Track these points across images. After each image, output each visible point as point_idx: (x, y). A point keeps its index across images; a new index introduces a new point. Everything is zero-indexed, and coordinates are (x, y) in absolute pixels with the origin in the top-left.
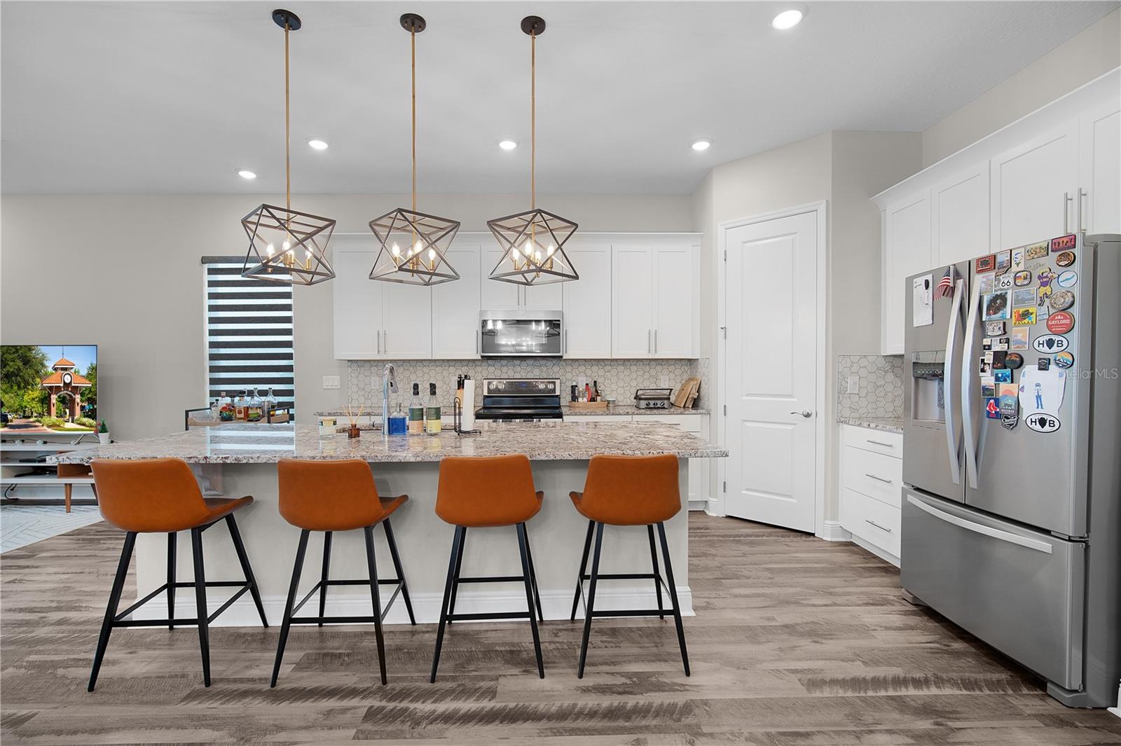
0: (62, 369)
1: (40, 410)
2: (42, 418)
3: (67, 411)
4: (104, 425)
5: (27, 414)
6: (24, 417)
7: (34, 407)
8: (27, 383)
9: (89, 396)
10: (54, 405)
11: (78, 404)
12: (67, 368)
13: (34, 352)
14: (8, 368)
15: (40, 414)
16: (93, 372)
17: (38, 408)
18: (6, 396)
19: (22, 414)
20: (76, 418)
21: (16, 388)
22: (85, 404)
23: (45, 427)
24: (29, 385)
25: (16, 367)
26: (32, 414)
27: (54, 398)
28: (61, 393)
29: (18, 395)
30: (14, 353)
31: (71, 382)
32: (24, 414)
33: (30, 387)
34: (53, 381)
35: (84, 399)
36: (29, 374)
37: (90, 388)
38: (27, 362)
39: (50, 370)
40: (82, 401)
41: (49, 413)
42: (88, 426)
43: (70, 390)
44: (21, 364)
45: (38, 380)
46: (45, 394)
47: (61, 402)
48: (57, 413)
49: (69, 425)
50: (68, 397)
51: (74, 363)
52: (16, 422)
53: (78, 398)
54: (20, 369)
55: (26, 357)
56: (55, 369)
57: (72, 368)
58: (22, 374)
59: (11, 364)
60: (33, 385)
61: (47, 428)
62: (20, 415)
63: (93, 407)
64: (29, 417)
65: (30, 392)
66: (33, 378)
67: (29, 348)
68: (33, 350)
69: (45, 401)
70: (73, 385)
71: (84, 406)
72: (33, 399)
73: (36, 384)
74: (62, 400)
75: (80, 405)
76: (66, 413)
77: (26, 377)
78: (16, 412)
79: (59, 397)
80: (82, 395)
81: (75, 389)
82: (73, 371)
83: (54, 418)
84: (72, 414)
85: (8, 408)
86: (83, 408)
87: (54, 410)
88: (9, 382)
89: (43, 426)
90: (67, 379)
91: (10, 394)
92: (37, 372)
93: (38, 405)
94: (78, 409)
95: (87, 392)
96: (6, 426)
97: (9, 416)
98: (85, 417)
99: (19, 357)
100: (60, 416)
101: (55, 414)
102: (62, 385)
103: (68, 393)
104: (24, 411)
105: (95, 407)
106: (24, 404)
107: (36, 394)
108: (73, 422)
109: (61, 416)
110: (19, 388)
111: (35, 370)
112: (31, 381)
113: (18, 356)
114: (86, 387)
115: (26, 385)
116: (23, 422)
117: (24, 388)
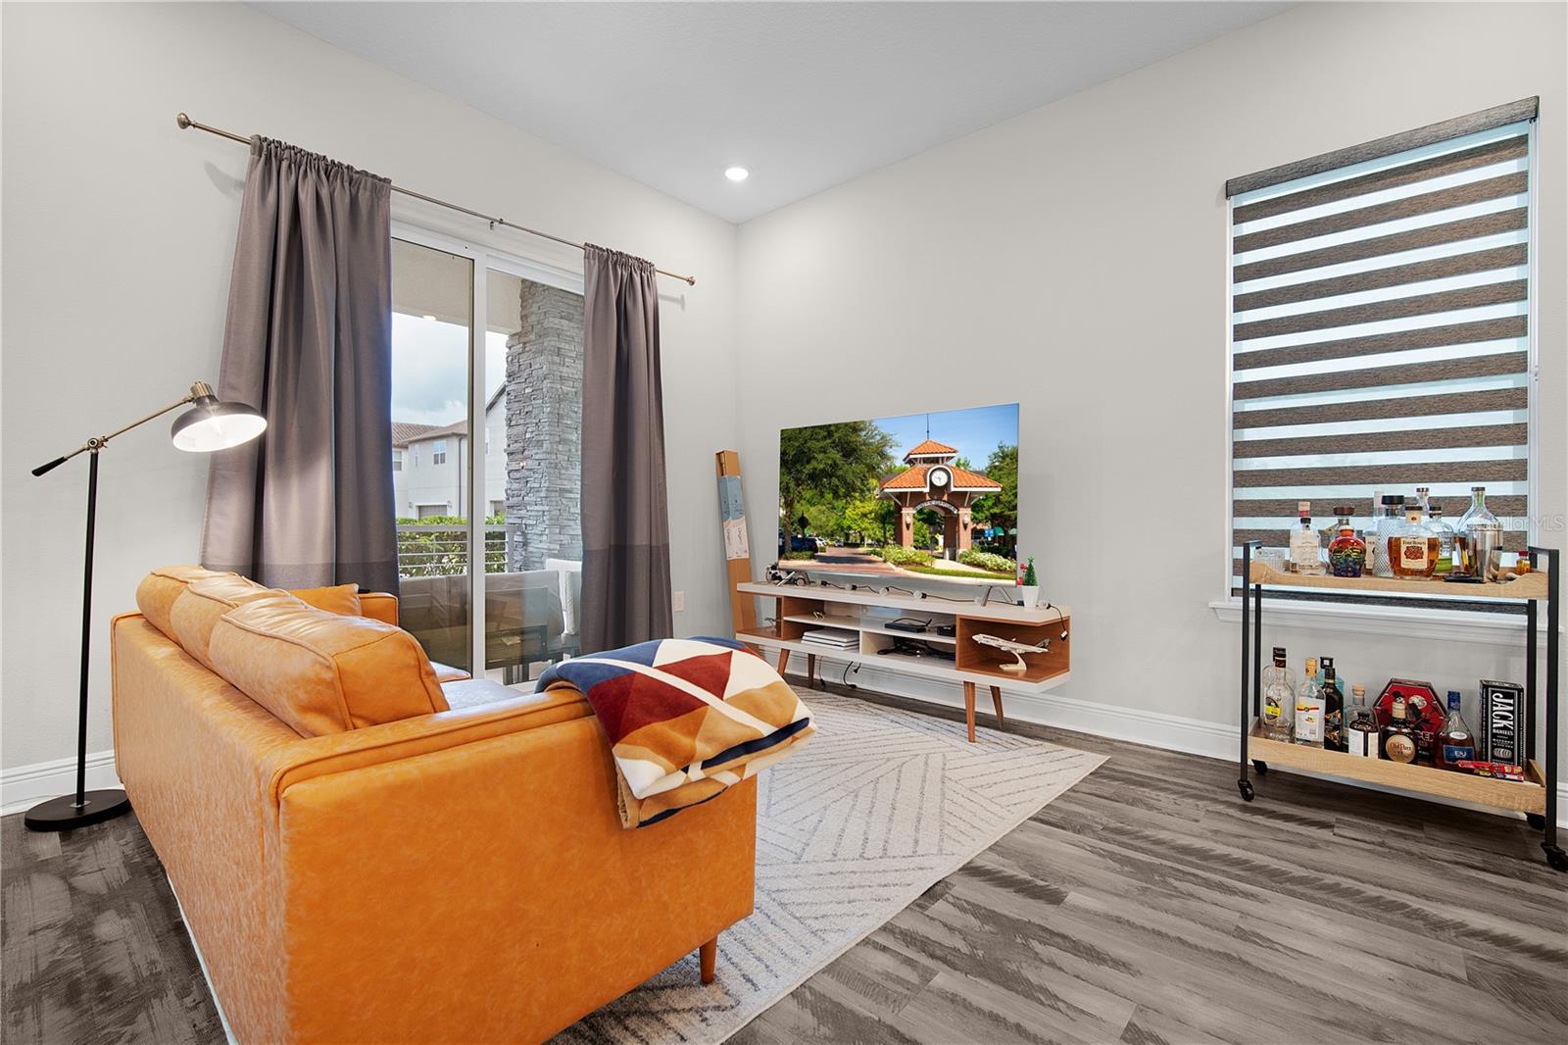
0: (926, 461)
1: (879, 534)
2: (883, 547)
3: (940, 538)
4: (1030, 569)
5: (852, 539)
6: (846, 545)
7: (865, 529)
8: (850, 489)
9: (996, 510)
10: (908, 526)
11: (965, 526)
12: (938, 458)
13: (864, 433)
14: (814, 464)
15: (878, 541)
16: (1006, 463)
17: (875, 530)
18: (812, 509)
19: (842, 540)
20: (960, 551)
21: (829, 496)
22: (986, 527)
23: (889, 564)
24: (854, 491)
25: (830, 462)
26: (862, 539)
27: (908, 514)
28: (926, 504)
29: (833, 508)
30: (825, 438)
31: (947, 485)
32: (847, 538)
33: (857, 495)
34: (909, 482)
35: (980, 516)
36: (853, 472)
37: (997, 497)
38: (850, 451)
39: (899, 463)
40: (974, 519)
41: (899, 540)
42: (991, 569)
43: (945, 498)
44: (838, 456)
45: (873, 482)
46: (889, 506)
47: (923, 520)
48: (915, 541)
49: (945, 564)
50: (942, 513)
51: (955, 448)
52: (830, 552)
53: (965, 515)
54: (834, 462)
55: (848, 443)
56: (911, 462)
57: (949, 458)
58: (840, 473)
59: (820, 456)
60: (862, 491)
61: (894, 567)
62: (839, 541)
63: (1006, 532)
64: (857, 546)
65: (858, 503)
66: (864, 479)
67: (854, 428)
68: (862, 430)
69: (890, 518)
70: (953, 489)
71: (982, 532)
72: (865, 515)
73: (869, 490)
74: (929, 518)
75: (971, 526)
76: (937, 542)
77: (850, 478)
78: (831, 535)
79: (920, 512)
80: (976, 508)
81: (959, 498)
82: (952, 463)
83: (908, 550)
84: (952, 543)
85: (815, 528)
86: (977, 534)
87: (908, 536)
88: (816, 487)
89: (885, 561)
90: (940, 479)
91: (819, 507)
92: (872, 468)
93: (875, 525)
94: (965, 538)
95: (990, 503)
96: (812, 557)
97: (818, 542)
98: (983, 550)
99: (835, 445)
100: (921, 545)
101: (912, 543)
102: (927, 490)
103: (942, 504)
104: (847, 536)
105: (1012, 532)
106: (846, 523)
107: (871, 506)
108: (953, 558)
109: (925, 547)
110: (836, 496)
111: (867, 465)
112: (859, 484)
113: (833, 443)
114: (987, 495)
115: (849, 490)
116: (845, 552)
117: (845, 497)
